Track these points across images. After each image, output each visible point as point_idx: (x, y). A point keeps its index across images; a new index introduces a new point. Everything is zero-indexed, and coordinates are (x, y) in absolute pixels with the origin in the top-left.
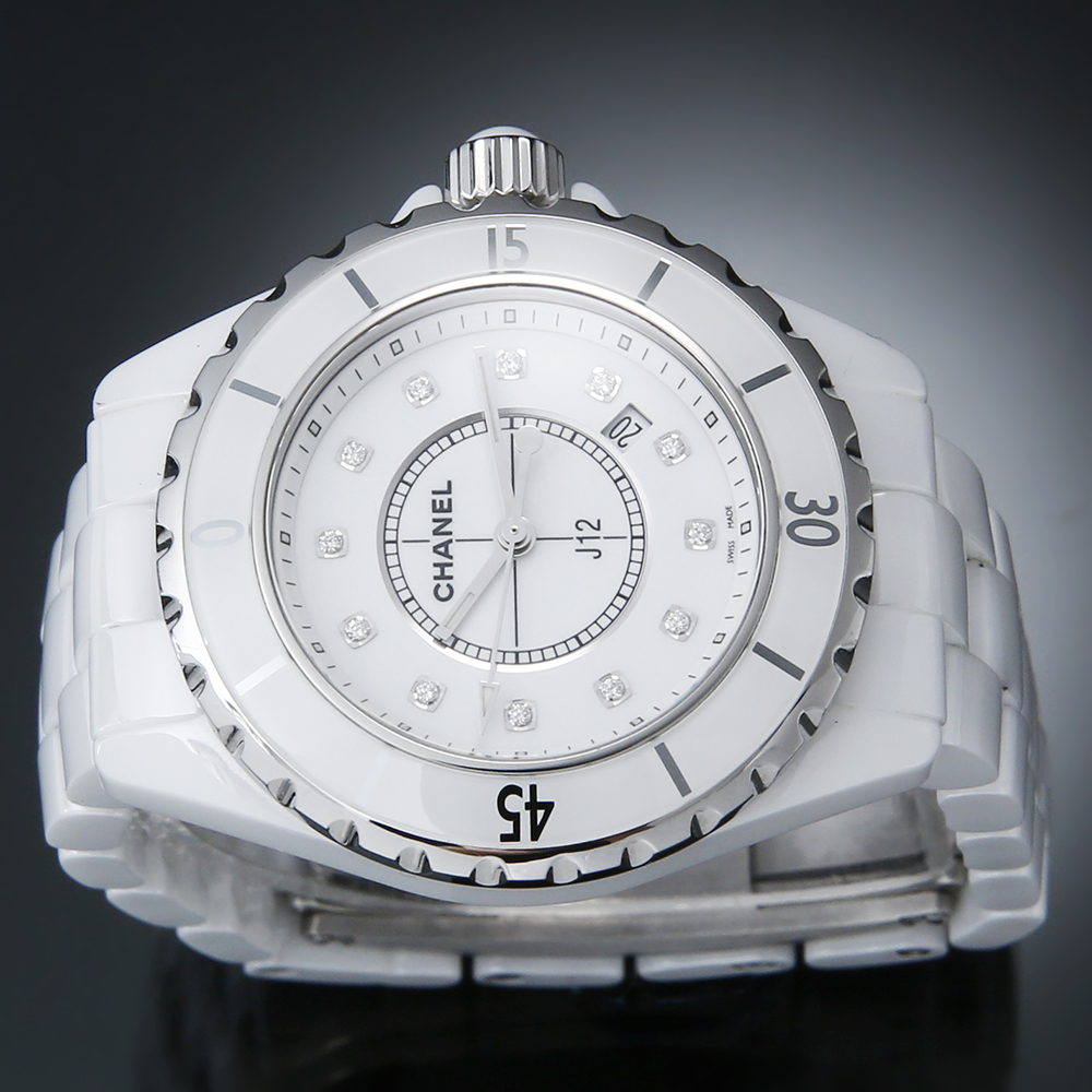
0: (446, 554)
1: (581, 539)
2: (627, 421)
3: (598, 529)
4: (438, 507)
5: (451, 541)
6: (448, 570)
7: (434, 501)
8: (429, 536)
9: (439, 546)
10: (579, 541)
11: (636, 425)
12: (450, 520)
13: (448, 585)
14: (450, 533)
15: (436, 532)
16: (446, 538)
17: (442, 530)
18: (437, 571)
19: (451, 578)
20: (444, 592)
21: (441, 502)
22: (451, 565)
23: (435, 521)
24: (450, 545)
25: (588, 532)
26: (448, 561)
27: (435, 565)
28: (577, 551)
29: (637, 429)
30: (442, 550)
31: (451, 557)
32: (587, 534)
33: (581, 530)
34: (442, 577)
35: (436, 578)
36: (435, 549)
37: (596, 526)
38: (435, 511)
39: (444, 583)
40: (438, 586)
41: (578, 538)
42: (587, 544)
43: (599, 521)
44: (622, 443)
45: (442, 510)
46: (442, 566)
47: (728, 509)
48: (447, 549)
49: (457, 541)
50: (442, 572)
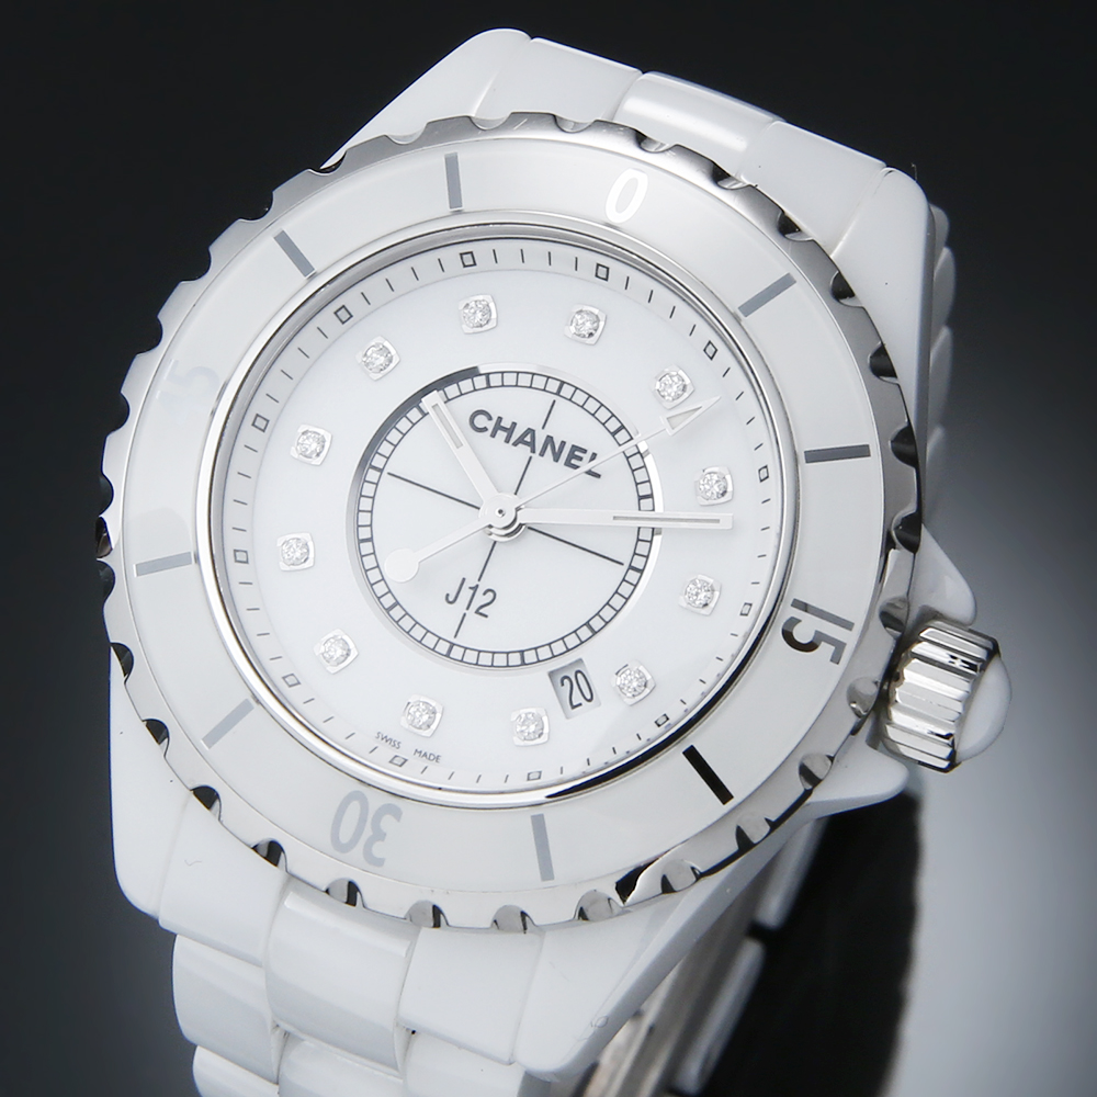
0: (521, 440)
1: (475, 588)
2: (589, 697)
3: (477, 612)
4: (577, 453)
5: (533, 451)
6: (502, 435)
7: (585, 451)
8: (549, 431)
9: (533, 438)
10: (473, 585)
11: (580, 705)
12: (556, 460)
13: (485, 429)
14: (542, 454)
15: (550, 439)
16: (539, 447)
17: (549, 448)
18: (506, 423)
19: (493, 435)
20: (481, 421)
21: (581, 459)
22: (507, 441)
23: (563, 443)
24: (529, 449)
25: (480, 599)
26: (513, 440)
27: (514, 424)
28: (464, 579)
29: (574, 704)
30: (528, 439)
31: (515, 444)
32: (478, 598)
33: (484, 594)
34: (498, 427)
35: (500, 419)
36: (531, 431)
37: (481, 611)
38: (575, 448)
39: (491, 425)
40: (490, 418)
41: (477, 586)
42: (466, 594)
43: (486, 616)
44: (566, 681)
45: (572, 455)
46: (510, 431)
47: (437, 758)
48: (526, 443)
49: (531, 458)
50: (504, 429)
